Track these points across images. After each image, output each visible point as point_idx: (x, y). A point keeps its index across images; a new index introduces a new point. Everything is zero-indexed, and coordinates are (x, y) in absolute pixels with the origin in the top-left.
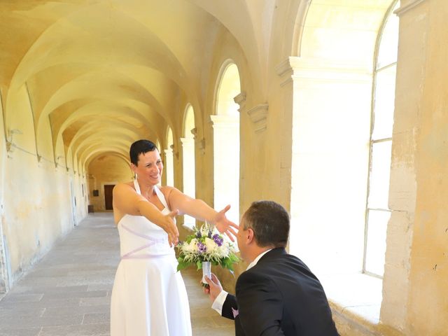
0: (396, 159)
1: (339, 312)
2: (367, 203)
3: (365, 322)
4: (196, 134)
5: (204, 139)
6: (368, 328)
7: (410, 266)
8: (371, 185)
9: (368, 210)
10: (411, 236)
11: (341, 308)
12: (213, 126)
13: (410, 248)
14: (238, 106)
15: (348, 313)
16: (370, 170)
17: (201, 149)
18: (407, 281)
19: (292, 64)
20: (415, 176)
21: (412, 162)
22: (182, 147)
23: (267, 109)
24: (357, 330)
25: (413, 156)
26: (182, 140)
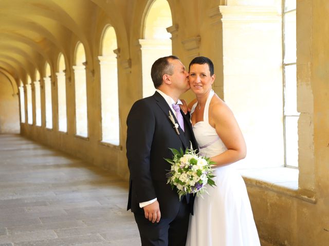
0: (300, 81)
1: (270, 187)
2: (284, 112)
3: (289, 190)
4: (119, 54)
5: (130, 59)
6: (291, 193)
7: (314, 147)
8: (285, 97)
9: (284, 117)
10: (313, 128)
11: (271, 184)
12: (141, 49)
13: (313, 135)
14: (170, 35)
15: (276, 186)
16: (284, 86)
17: (126, 68)
18: (313, 157)
19: (221, 11)
20: (311, 91)
21: (309, 83)
22: (99, 65)
23: (200, 41)
24: (283, 198)
25: (309, 79)
26: (100, 58)
